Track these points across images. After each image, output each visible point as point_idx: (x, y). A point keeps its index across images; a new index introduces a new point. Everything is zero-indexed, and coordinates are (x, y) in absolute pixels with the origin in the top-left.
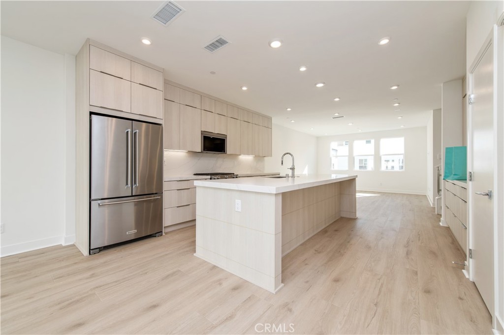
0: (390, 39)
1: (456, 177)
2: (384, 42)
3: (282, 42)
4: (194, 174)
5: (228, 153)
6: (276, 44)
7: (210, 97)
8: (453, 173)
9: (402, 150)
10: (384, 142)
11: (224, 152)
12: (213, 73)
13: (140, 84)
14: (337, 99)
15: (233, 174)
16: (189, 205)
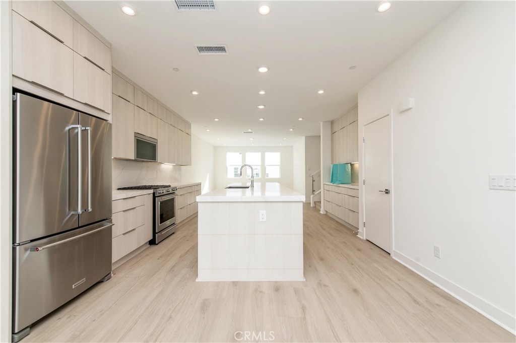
0: (324, 91)
1: (340, 182)
2: (321, 92)
3: (269, 69)
4: (118, 189)
5: (158, 161)
6: (263, 70)
7: (143, 92)
8: (338, 180)
9: (278, 162)
10: (267, 155)
11: (155, 160)
12: (176, 69)
13: (85, 58)
14: (262, 119)
15: (170, 186)
16: (134, 229)
